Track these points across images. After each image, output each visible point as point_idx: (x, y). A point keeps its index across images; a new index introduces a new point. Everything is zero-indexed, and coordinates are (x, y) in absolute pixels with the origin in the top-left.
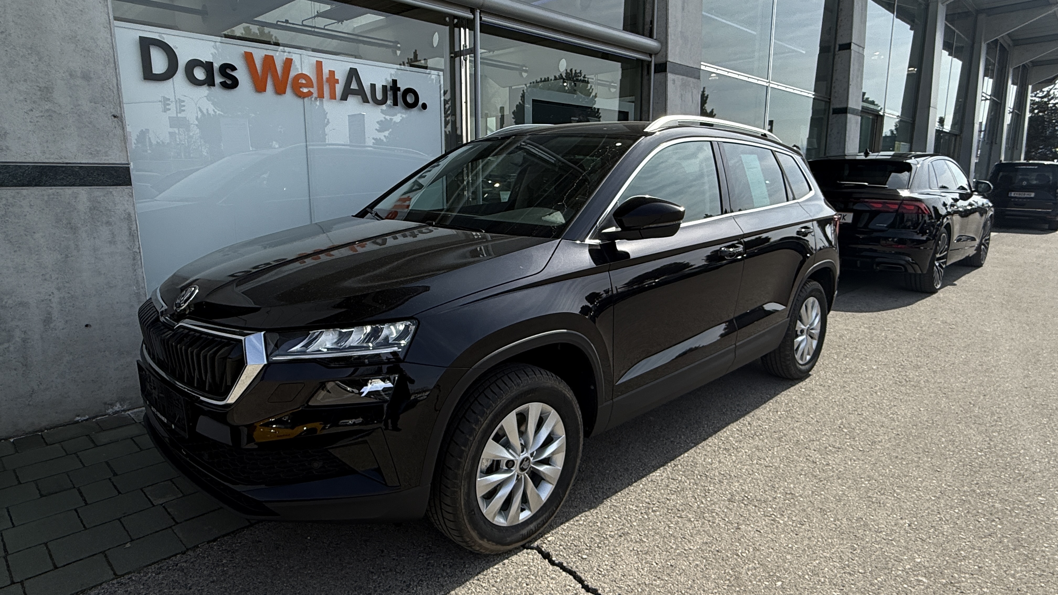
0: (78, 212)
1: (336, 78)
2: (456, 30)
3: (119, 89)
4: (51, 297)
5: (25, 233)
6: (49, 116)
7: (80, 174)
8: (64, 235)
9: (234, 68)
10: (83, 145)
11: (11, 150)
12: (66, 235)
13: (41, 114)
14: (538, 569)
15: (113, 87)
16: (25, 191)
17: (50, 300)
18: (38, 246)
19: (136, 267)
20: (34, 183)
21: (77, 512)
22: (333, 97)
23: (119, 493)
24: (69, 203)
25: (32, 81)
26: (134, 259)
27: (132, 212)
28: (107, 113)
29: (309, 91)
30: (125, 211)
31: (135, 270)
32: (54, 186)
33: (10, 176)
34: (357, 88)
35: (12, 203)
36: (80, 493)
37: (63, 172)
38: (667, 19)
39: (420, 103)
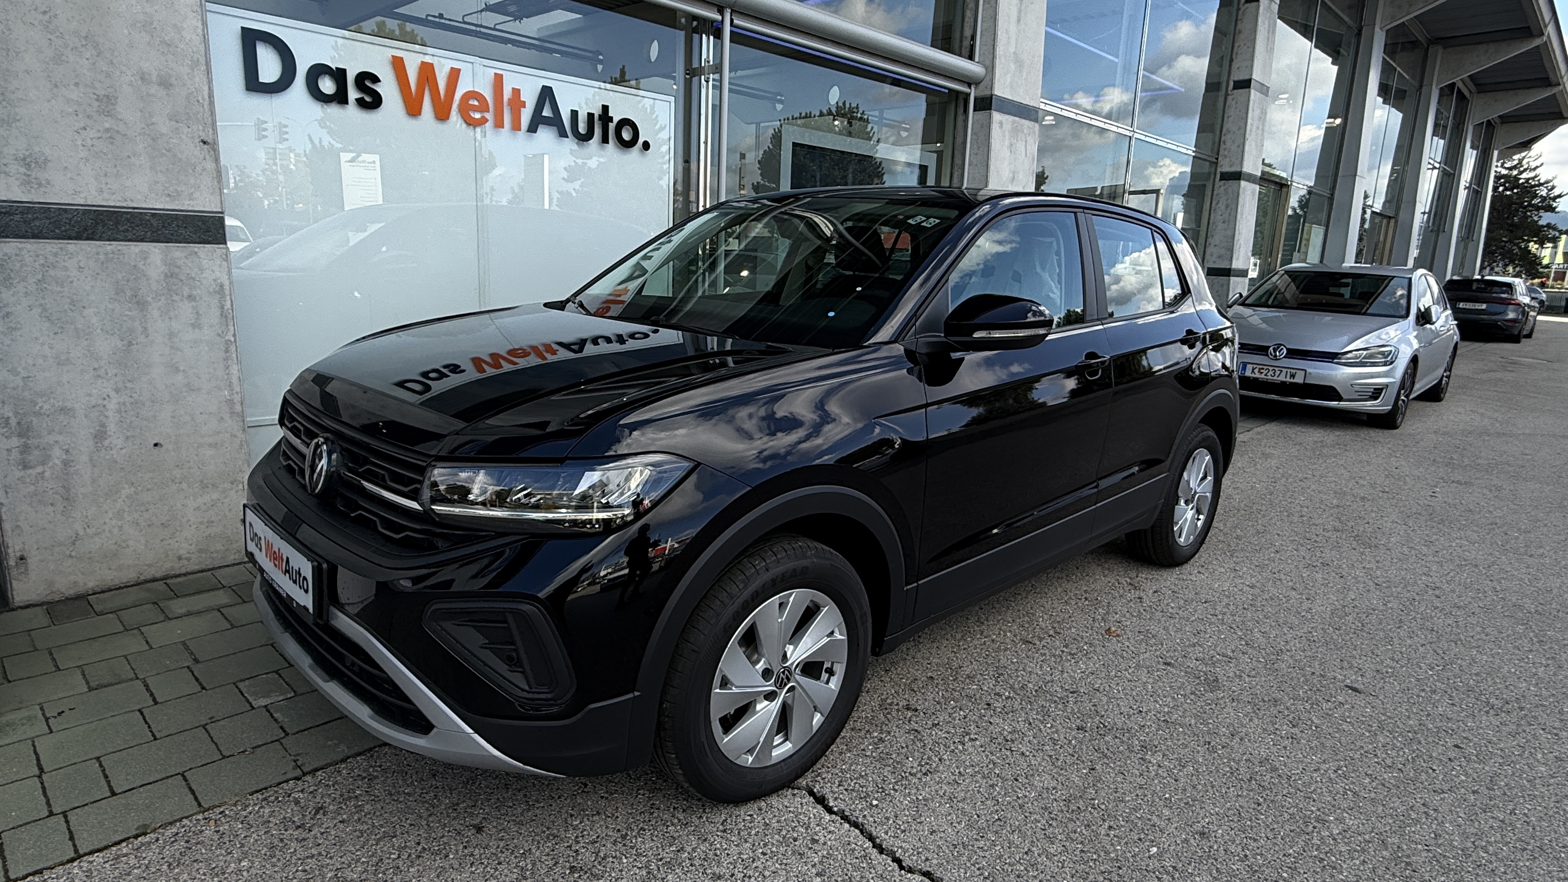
0: (147, 280)
1: (522, 99)
2: (696, 37)
3: (212, 103)
4: (105, 402)
5: (72, 307)
6: (110, 137)
7: (151, 224)
8: (127, 313)
9: (375, 79)
10: (158, 182)
11: (53, 186)
12: (130, 313)
13: (99, 135)
14: (810, 818)
15: (204, 99)
16: (73, 246)
17: (104, 406)
18: (89, 328)
19: (230, 362)
20: (85, 235)
21: (142, 713)
22: (516, 126)
23: (203, 688)
24: (135, 266)
25: (86, 86)
26: (227, 351)
27: (227, 283)
28: (193, 138)
29: (483, 117)
30: (215, 280)
31: (228, 368)
32: (115, 240)
33: (50, 223)
34: (551, 115)
35: (52, 263)
36: (147, 686)
37: (128, 220)
38: (995, 34)
39: (641, 140)
